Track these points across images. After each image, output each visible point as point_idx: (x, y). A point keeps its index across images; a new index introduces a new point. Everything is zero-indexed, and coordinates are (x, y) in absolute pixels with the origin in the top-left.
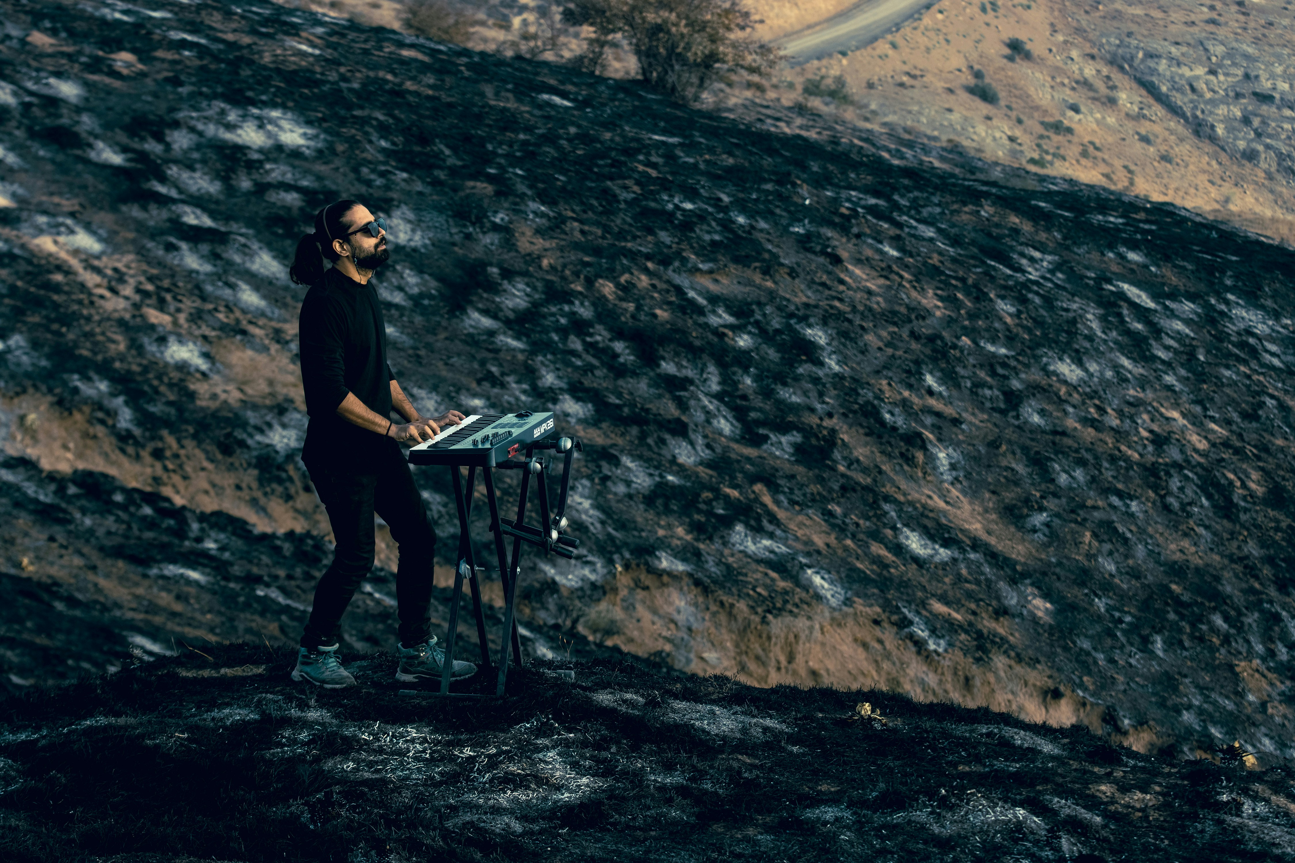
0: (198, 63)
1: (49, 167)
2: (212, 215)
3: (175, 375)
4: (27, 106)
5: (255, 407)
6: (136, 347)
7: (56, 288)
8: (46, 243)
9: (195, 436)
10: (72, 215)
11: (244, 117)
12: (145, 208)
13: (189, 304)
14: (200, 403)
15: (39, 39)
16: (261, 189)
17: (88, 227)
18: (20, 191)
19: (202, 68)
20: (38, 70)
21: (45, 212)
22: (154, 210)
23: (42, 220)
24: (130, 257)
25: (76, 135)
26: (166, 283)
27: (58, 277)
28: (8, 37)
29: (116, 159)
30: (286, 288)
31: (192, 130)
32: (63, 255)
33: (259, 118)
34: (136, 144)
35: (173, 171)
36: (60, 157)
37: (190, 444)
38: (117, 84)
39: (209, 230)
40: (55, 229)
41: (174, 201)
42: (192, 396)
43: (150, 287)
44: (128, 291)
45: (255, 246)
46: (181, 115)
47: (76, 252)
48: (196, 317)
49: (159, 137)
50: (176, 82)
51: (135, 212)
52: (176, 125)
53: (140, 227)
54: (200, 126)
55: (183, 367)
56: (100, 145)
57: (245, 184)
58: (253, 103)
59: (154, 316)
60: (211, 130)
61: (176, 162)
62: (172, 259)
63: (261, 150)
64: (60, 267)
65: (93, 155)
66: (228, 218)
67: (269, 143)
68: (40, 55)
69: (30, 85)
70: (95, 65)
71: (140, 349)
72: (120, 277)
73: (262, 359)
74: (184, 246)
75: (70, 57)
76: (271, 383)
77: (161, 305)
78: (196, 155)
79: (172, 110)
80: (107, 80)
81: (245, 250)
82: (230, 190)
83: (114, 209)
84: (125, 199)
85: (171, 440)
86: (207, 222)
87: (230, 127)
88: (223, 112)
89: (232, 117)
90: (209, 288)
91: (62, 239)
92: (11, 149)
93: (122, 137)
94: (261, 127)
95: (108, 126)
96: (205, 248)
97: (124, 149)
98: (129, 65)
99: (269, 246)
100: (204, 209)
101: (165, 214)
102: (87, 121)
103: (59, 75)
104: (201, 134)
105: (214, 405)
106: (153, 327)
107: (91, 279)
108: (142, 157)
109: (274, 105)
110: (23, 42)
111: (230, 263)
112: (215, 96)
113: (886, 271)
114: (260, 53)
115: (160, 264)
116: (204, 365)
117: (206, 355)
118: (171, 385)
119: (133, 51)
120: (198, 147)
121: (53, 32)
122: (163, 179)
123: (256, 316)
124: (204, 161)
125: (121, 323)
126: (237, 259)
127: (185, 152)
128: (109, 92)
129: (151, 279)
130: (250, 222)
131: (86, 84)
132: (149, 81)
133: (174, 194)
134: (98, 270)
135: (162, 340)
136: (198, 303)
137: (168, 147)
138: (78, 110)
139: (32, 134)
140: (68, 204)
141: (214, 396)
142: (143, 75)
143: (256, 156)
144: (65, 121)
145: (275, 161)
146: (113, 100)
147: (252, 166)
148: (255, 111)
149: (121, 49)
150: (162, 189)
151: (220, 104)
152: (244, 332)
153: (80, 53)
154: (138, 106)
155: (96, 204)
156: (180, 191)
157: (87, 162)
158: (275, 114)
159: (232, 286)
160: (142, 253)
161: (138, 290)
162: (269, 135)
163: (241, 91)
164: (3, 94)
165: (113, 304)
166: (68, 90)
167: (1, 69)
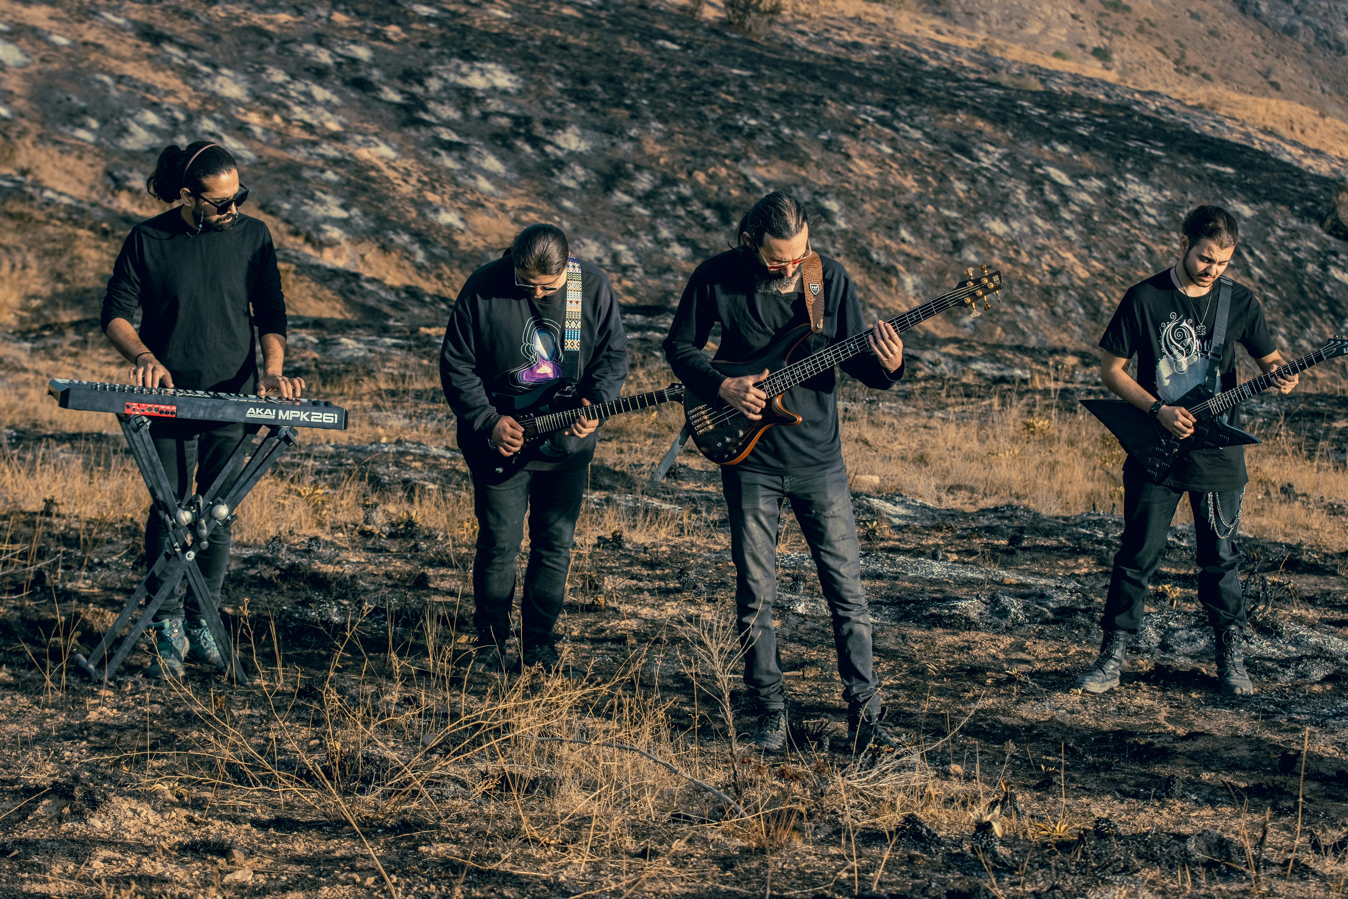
0: (439, 32)
1: (358, 104)
2: (458, 132)
3: (446, 231)
4: (339, 65)
5: (492, 250)
6: (422, 214)
7: (372, 180)
8: (364, 153)
9: (460, 267)
10: (376, 134)
11: (472, 69)
12: (417, 130)
13: (450, 189)
14: (463, 247)
15: (339, 17)
16: (485, 116)
17: (386, 142)
18: (344, 120)
19: (443, 36)
20: (342, 39)
21: (360, 133)
22: (423, 130)
23: (359, 138)
24: (412, 161)
25: (371, 83)
26: (435, 176)
27: (373, 174)
28: (319, 17)
29: (396, 98)
30: (505, 178)
31: (440, 78)
32: (375, 161)
33: (481, 70)
34: (407, 88)
35: (431, 105)
36: (364, 98)
37: (457, 271)
38: (391, 47)
39: (458, 144)
40: (367, 143)
41: (435, 125)
42: (456, 243)
43: (426, 179)
44: (413, 181)
45: (485, 152)
46: (432, 68)
47: (381, 158)
48: (455, 197)
49: (421, 83)
50: (426, 46)
51: (413, 133)
52: (430, 74)
53: (416, 142)
54: (445, 75)
55: (449, 226)
56: (386, 89)
57: (476, 113)
58: (476, 59)
59: (431, 197)
60: (452, 78)
61: (433, 99)
62: (437, 161)
63: (483, 91)
64: (373, 168)
65: (383, 96)
66: (467, 135)
67: (488, 86)
68: (341, 29)
69: (339, 50)
70: (376, 35)
71: (424, 216)
72: (408, 173)
73: (494, 222)
74: (443, 153)
75: (360, 30)
76: (501, 236)
77: (434, 190)
78: (444, 95)
79: (427, 65)
80: (385, 45)
81: (479, 155)
82: (466, 116)
83: (400, 131)
84: (405, 124)
85: (446, 269)
86: (455, 138)
87: (464, 76)
88: (458, 66)
89: (465, 68)
90: (460, 179)
91: (372, 150)
92: (334, 93)
93: (399, 84)
94: (483, 75)
95: (389, 76)
96: (456, 154)
97: (402, 92)
98: (396, 34)
99: (493, 152)
100: (453, 130)
101: (430, 133)
102: (376, 74)
103: (354, 42)
104: (446, 80)
105: (468, 249)
106: (430, 204)
107: (391, 174)
108: (413, 96)
109: (490, 61)
110: (329, 20)
111: (471, 163)
112: (452, 55)
113: (881, 162)
114: (473, 19)
115: (431, 165)
116: (461, 225)
117: (462, 220)
118: (444, 237)
119: (398, 24)
120: (445, 89)
121: (346, 12)
122: (426, 110)
123: (489, 196)
124: (450, 99)
125: (412, 201)
126: (475, 160)
127: (439, 92)
128: (386, 53)
129: (426, 174)
130: (481, 138)
131: (372, 48)
132: (409, 45)
133: (433, 120)
134: (395, 169)
135: (436, 211)
136: (454, 188)
137: (427, 89)
138: (370, 66)
139: (345, 83)
140: (373, 128)
141: (469, 244)
142: (405, 41)
143: (480, 94)
144: (362, 74)
145: (492, 97)
146: (389, 59)
147: (478, 100)
148: (478, 65)
149: (390, 23)
150: (426, 117)
151: (456, 61)
152: (482, 206)
153: (365, 26)
154: (406, 63)
155: (388, 126)
156: (438, 118)
157: (381, 100)
158: (491, 66)
159: (474, 178)
160: (419, 158)
161: (419, 181)
162: (489, 80)
163: (467, 52)
164: (324, 57)
165: (406, 189)
166: (362, 53)
167: (319, 40)
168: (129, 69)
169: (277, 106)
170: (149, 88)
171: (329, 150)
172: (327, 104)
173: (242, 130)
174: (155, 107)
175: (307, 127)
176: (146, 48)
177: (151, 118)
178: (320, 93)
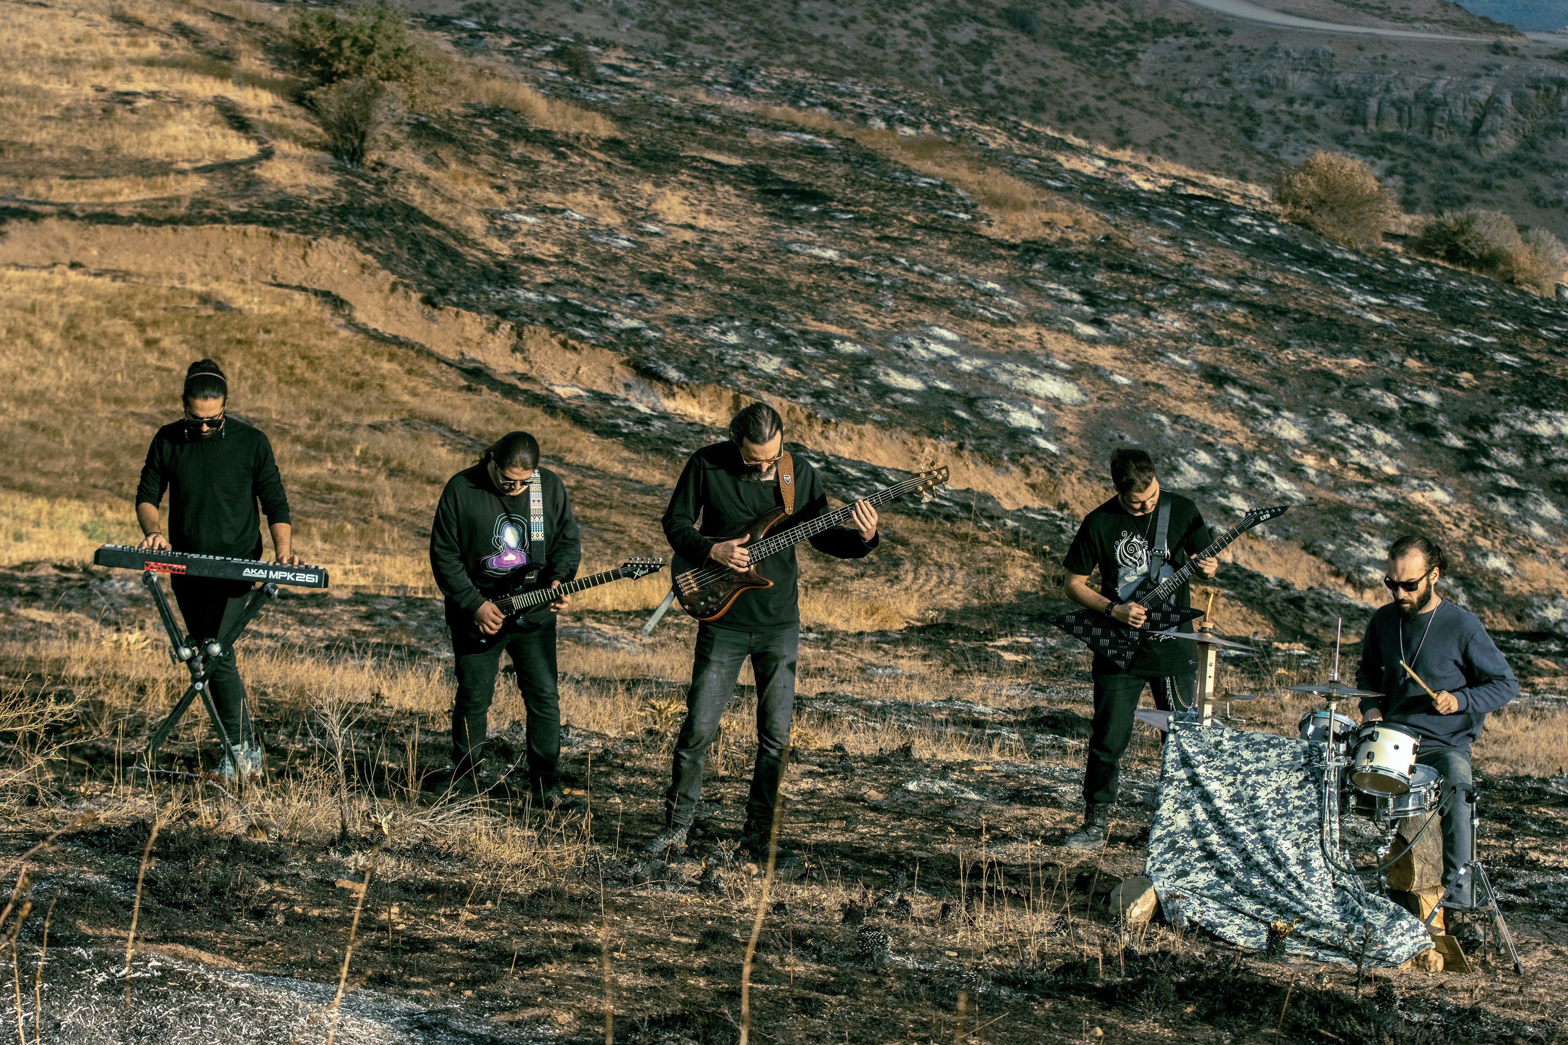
0: (1512, 379)
1: (1419, 449)
2: (1517, 479)
3: (1492, 576)
4: (1404, 410)
5: (1538, 595)
6: (1469, 559)
7: (1423, 524)
8: (1417, 497)
9: (1503, 611)
10: (1433, 479)
11: (1539, 416)
12: (1476, 475)
13: (1501, 534)
14: (1508, 592)
15: (1412, 363)
16: (1548, 463)
17: (1442, 487)
18: (1402, 464)
19: (1515, 383)
20: (1411, 385)
21: (1416, 478)
22: (1482, 476)
23: (1415, 482)
24: (1467, 506)
25: (1435, 428)
26: (1488, 521)
27: (1425, 517)
28: (1392, 362)
29: (1459, 444)
30: (1561, 525)
31: (1507, 424)
32: (1428, 504)
33: (1548, 417)
34: (1471, 434)
35: (1494, 451)
36: (1426, 443)
37: (1499, 615)
38: (1460, 394)
39: (1516, 490)
40: (1422, 488)
41: (1494, 470)
42: (1502, 588)
43: (1478, 524)
44: (1465, 525)
45: (1543, 499)
46: (1500, 415)
47: (1435, 502)
48: (1506, 542)
49: (1486, 429)
50: (1496, 393)
51: (1471, 478)
52: (1497, 421)
53: (1473, 487)
54: (1512, 423)
55: (1497, 571)
56: (1450, 434)
57: (1539, 460)
58: (1545, 407)
59: (1481, 541)
60: (1519, 425)
61: (1496, 445)
62: (1492, 507)
63: (1549, 438)
64: (1425, 512)
65: (1445, 441)
66: (1527, 482)
67: (1555, 433)
68: (1412, 374)
69: (1406, 395)
70: (1447, 381)
71: (1472, 560)
72: (1461, 518)
73: (1544, 567)
74: (1499, 499)
75: (1431, 375)
76: (1548, 582)
77: (1485, 535)
78: (1509, 441)
79: (1494, 411)
80: (1454, 391)
81: (1536, 501)
82: (1529, 463)
83: (1457, 476)
84: (1463, 470)
85: (1489, 613)
86: (1514, 484)
87: (1531, 423)
88: (1526, 413)
89: (1532, 416)
90: (1514, 525)
91: (1427, 494)
92: (1395, 438)
93: (1463, 430)
94: (1550, 423)
95: (1454, 422)
96: (1512, 500)
97: (1465, 438)
98: (1468, 381)
99: (1552, 500)
100: (1512, 476)
101: (1488, 479)
102: (1442, 419)
103: (1424, 388)
104: (1512, 427)
105: (1513, 594)
106: (1480, 548)
107: (1443, 518)
108: (1476, 442)
109: (1559, 409)
110: (1401, 365)
111: (1527, 509)
112: (1521, 402)
115: (1485, 510)
116: (1509, 571)
117: (1511, 565)
118: (1489, 582)
119: (1471, 371)
120: (1510, 436)
121: (1420, 358)
122: (1488, 457)
123: (1542, 542)
124: (1513, 446)
125: (1461, 545)
126: (1532, 507)
127: (1502, 439)
128: (1455, 399)
129: (1479, 519)
130: (1541, 484)
131: (1441, 394)
132: (1480, 392)
133: (1494, 466)
134: (1448, 513)
135: (1485, 555)
136: (1507, 534)
137: (1491, 436)
138: (1436, 412)
139: (1409, 428)
140: (1430, 472)
141: (1514, 589)
142: (1477, 387)
143: (1546, 442)
144: (1428, 419)
145: (1558, 445)
146: (1458, 405)
147: (1542, 447)
148: (1547, 412)
149: (1463, 370)
150: (1487, 463)
151: (1524, 408)
152: (1534, 552)
153: (1437, 372)
154: (1473, 409)
155: (1447, 472)
156: (1498, 464)
157: (1442, 446)
158: (1559, 414)
159: (1528, 524)
160: (1474, 503)
161: (1471, 525)
162: (1555, 428)
163: (1538, 399)
164: (1390, 402)
165: (1457, 534)
166: (1430, 398)
167: (1387, 385)
168: (1188, 410)
169: (1334, 449)
170: (1205, 429)
171: (1382, 493)
172: (1388, 450)
173: (1295, 472)
174: (1209, 447)
175: (1363, 470)
176: (1209, 389)
177: (1204, 457)
178: (1380, 437)
